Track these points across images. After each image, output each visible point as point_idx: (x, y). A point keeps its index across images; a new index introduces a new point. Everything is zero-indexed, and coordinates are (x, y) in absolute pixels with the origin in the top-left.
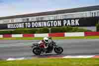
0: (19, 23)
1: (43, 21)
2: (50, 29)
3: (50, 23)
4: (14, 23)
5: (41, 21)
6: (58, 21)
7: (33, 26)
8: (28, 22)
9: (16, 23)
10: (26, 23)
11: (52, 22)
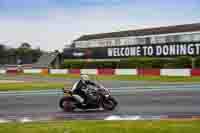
0: (130, 47)
1: (180, 44)
2: (193, 59)
3: (195, 47)
4: (120, 47)
5: (176, 44)
7: (158, 54)
8: (148, 45)
9: (125, 47)
10: (145, 48)
11: (198, 45)
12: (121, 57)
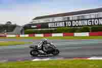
0: (60, 22)
1: (84, 20)
2: (90, 27)
3: (91, 21)
6: (100, 20)
7: (73, 25)
9: (57, 22)
10: (67, 22)
11: (93, 20)
12: (55, 27)
